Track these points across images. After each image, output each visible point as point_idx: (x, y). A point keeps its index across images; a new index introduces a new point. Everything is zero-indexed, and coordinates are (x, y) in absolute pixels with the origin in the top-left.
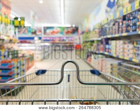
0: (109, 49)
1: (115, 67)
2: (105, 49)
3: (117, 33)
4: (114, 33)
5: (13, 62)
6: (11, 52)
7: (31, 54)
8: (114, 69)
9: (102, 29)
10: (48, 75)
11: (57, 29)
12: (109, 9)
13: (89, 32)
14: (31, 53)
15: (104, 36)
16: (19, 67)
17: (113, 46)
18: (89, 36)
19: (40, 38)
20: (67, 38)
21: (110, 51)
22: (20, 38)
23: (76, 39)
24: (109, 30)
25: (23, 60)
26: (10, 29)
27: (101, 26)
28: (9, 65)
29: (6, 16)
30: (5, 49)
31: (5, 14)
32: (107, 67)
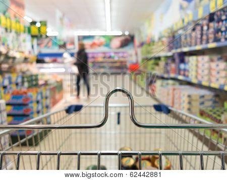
0: (185, 70)
1: (196, 100)
2: (179, 71)
3: (198, 43)
4: (193, 44)
5: (30, 94)
6: (27, 77)
8: (194, 103)
9: (174, 37)
10: (85, 114)
11: (99, 39)
12: (185, 3)
13: (152, 44)
14: (59, 78)
15: (177, 48)
16: (41, 101)
17: (192, 65)
18: (152, 49)
19: (72, 55)
20: (116, 53)
21: (186, 73)
23: (131, 56)
24: (186, 38)
25: (46, 90)
26: (24, 41)
27: (171, 32)
28: (23, 98)
29: (17, 19)
30: (17, 73)
31: (15, 17)
32: (182, 101)
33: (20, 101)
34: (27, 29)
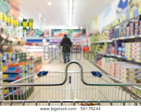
0: (122, 51)
1: (132, 72)
2: (117, 52)
3: (132, 34)
4: (128, 35)
5: (20, 66)
6: (19, 55)
7: (39, 56)
8: (130, 74)
9: (113, 30)
11: (64, 31)
12: (120, 10)
13: (98, 34)
15: (116, 37)
16: (27, 71)
17: (127, 48)
18: (98, 38)
19: (48, 41)
20: (74, 40)
21: (123, 54)
22: (28, 40)
23: (84, 42)
24: (122, 31)
26: (18, 31)
27: (111, 27)
28: (16, 69)
29: (15, 17)
30: (13, 52)
31: (14, 16)
32: (122, 72)
33: (14, 71)
34: (20, 24)
